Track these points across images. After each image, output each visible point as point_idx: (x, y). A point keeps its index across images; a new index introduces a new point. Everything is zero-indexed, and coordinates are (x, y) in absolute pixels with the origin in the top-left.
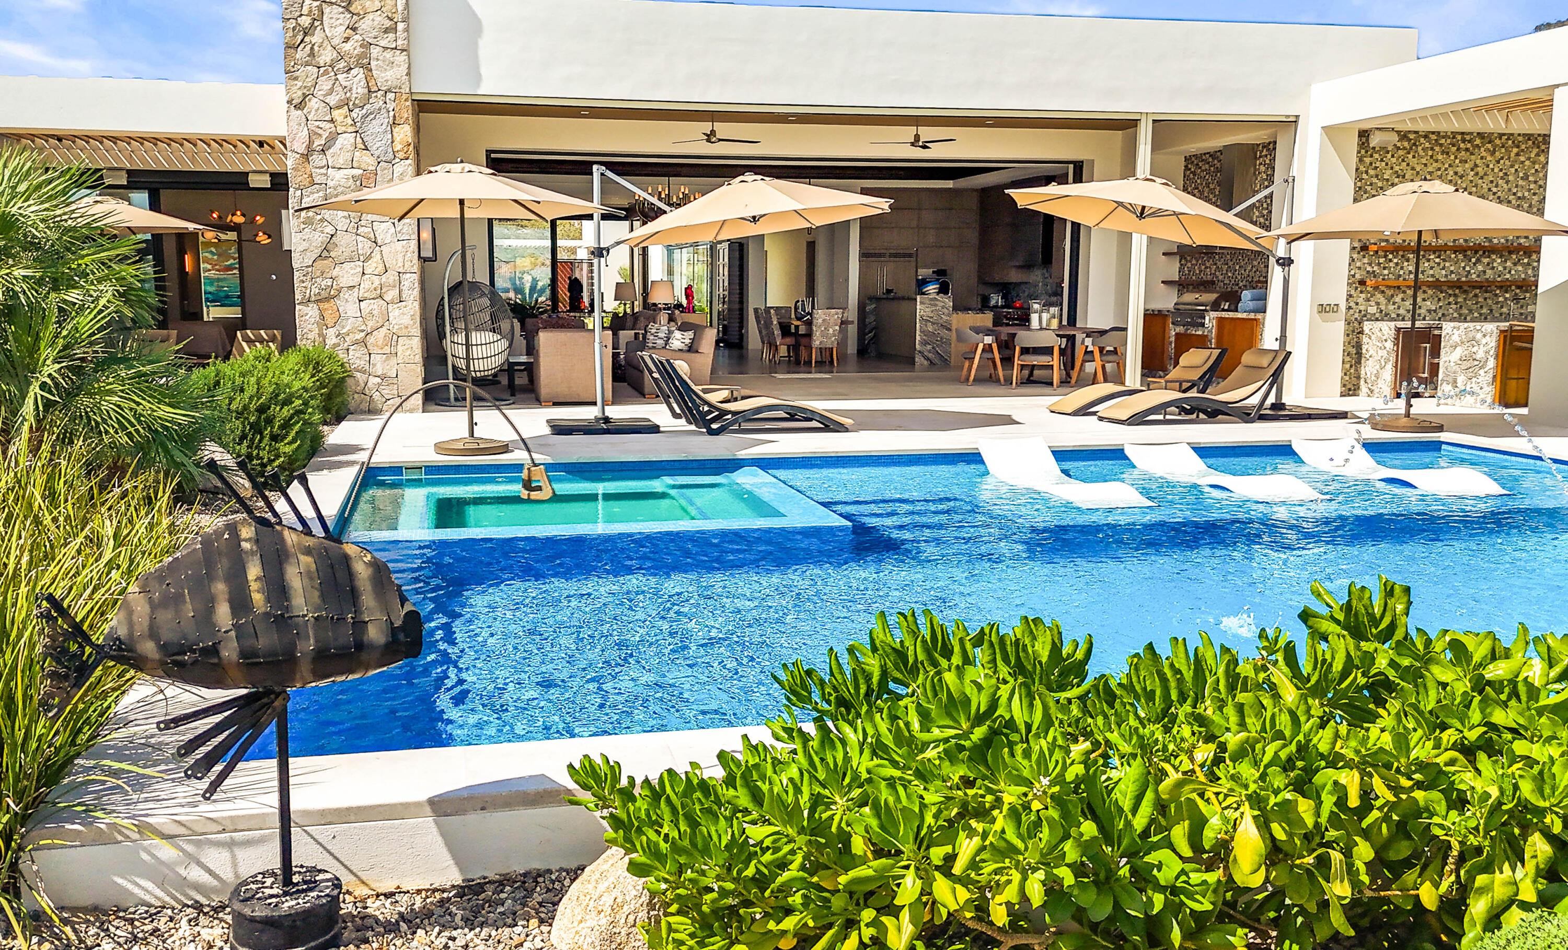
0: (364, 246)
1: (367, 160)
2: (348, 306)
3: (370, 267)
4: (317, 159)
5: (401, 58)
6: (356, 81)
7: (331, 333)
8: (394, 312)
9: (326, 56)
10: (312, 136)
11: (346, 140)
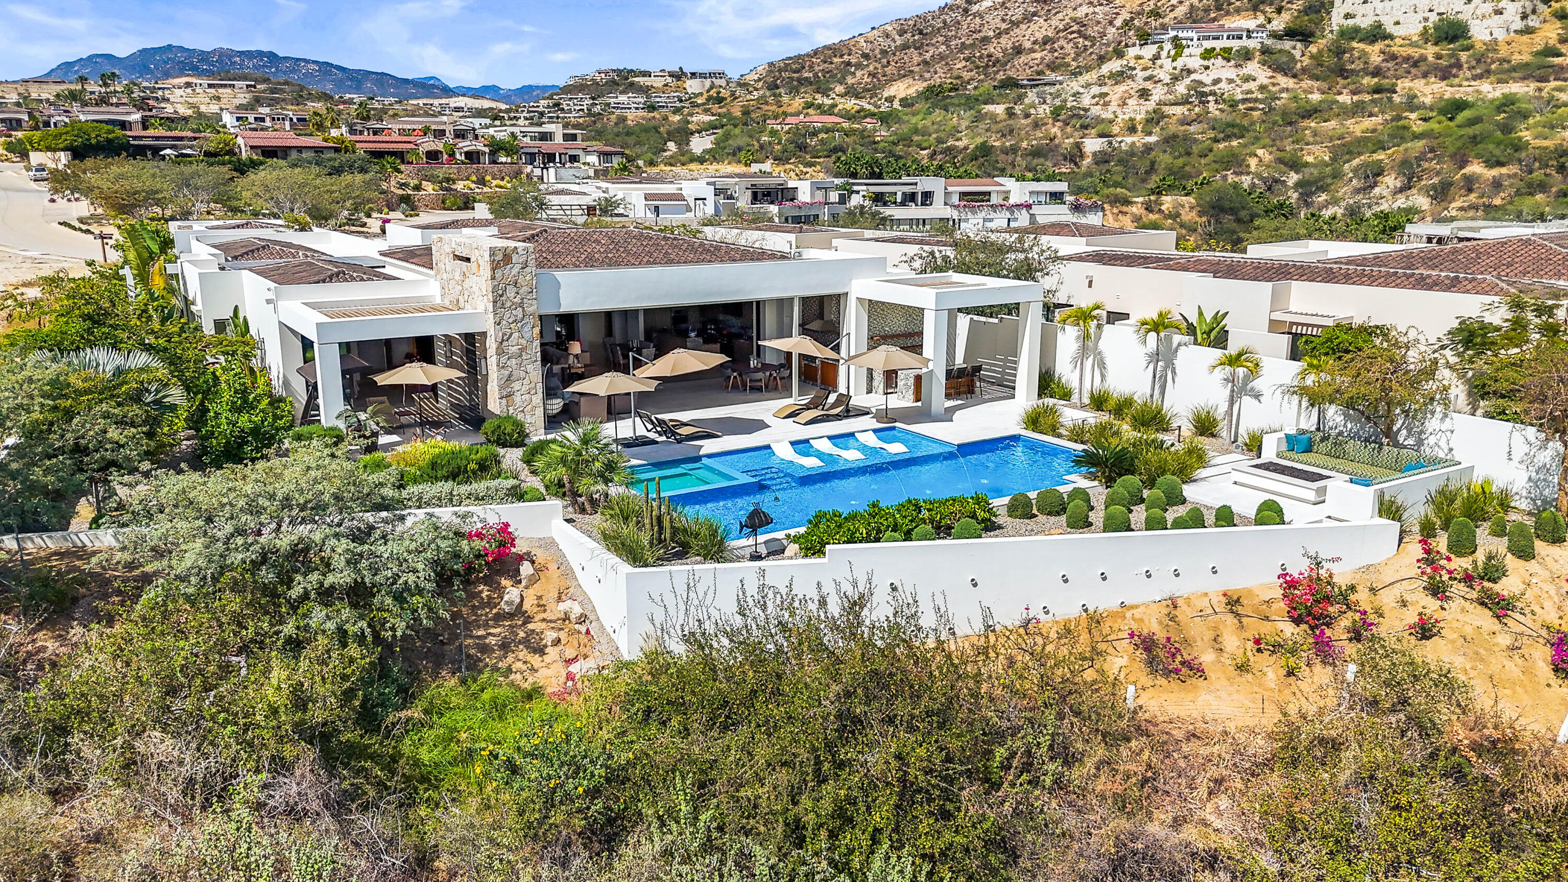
0: (523, 374)
1: (523, 342)
2: (517, 399)
3: (525, 382)
4: (505, 343)
5: (535, 302)
6: (519, 313)
7: (511, 409)
8: (534, 398)
9: (508, 304)
10: (504, 334)
11: (516, 335)
